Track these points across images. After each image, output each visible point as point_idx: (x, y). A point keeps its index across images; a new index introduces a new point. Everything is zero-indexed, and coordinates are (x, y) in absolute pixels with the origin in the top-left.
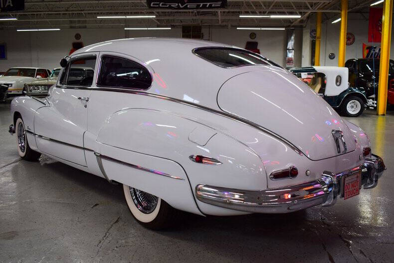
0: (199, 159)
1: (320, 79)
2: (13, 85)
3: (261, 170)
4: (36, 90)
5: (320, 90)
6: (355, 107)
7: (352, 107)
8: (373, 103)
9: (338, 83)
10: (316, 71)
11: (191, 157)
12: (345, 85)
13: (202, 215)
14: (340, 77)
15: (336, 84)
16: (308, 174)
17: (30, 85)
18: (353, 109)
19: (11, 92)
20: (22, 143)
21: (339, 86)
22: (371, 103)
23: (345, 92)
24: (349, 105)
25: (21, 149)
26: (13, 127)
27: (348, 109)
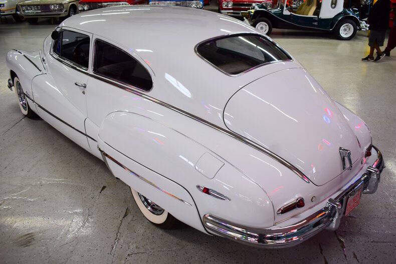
0: (206, 191)
2: (5, 5)
3: (268, 202)
4: (28, 10)
5: (314, 12)
6: (347, 30)
7: (345, 30)
8: (366, 26)
9: (334, 5)
11: (198, 187)
12: (340, 7)
13: (207, 233)
15: (331, 6)
16: (313, 200)
17: (22, 6)
18: (346, 32)
19: (4, 12)
20: (22, 100)
21: (333, 8)
22: (364, 25)
23: (339, 15)
24: (342, 28)
25: (23, 106)
26: (11, 82)
27: (341, 32)
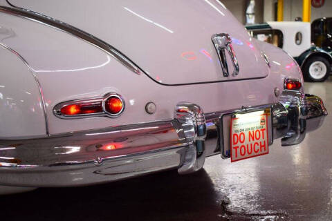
1: (276, 38)
6: (319, 70)
7: (316, 70)
10: (270, 27)
12: (307, 44)
14: (301, 34)
15: (296, 42)
16: (149, 110)
18: (317, 73)
21: (299, 44)
23: (307, 51)
24: (311, 68)
27: (310, 72)
